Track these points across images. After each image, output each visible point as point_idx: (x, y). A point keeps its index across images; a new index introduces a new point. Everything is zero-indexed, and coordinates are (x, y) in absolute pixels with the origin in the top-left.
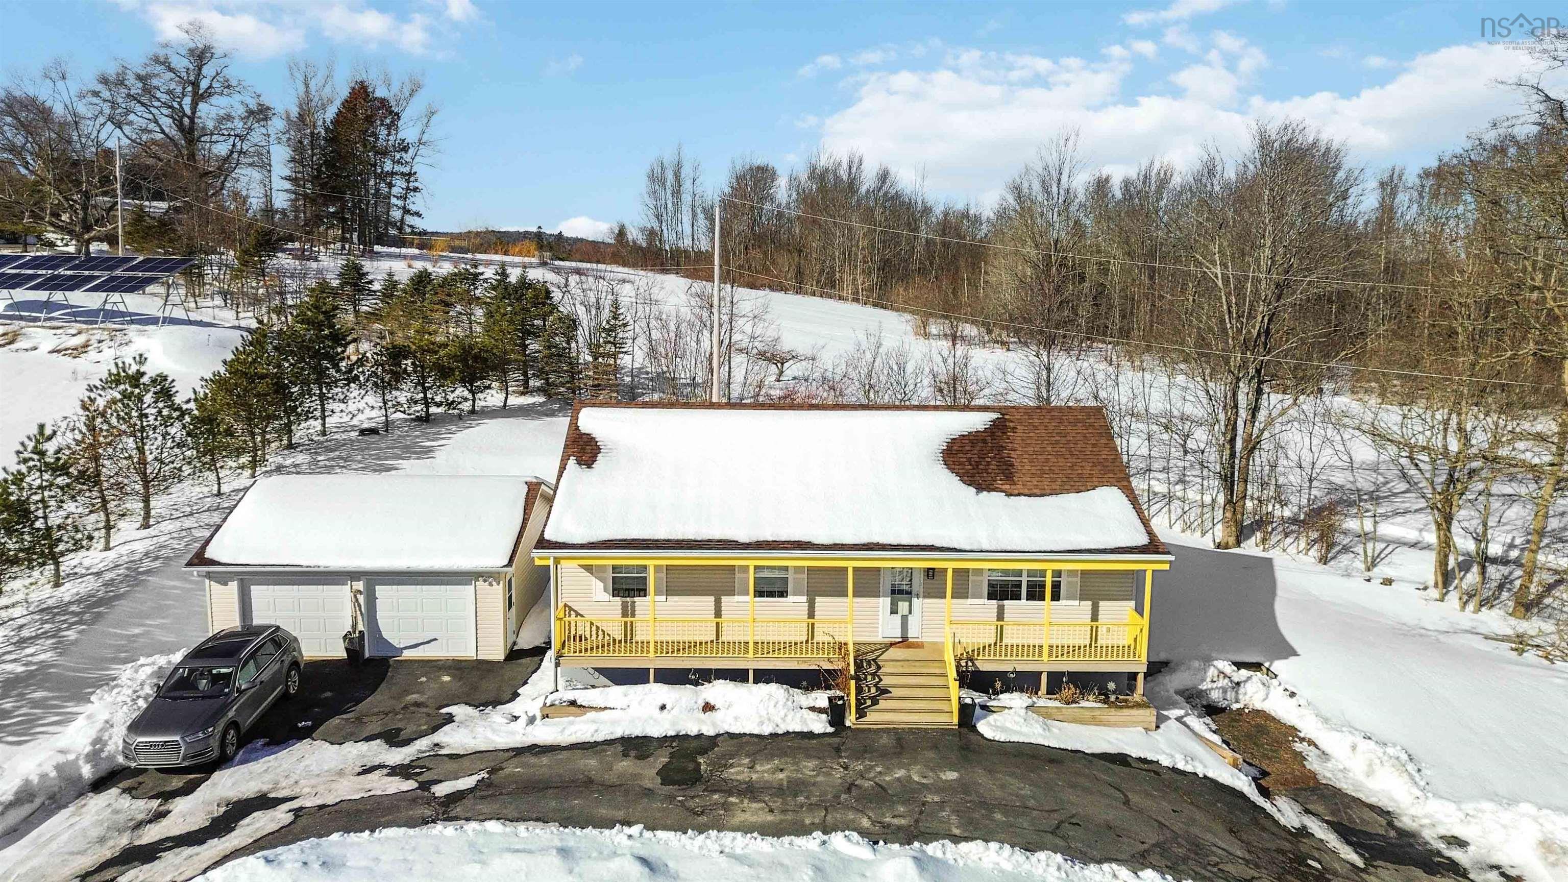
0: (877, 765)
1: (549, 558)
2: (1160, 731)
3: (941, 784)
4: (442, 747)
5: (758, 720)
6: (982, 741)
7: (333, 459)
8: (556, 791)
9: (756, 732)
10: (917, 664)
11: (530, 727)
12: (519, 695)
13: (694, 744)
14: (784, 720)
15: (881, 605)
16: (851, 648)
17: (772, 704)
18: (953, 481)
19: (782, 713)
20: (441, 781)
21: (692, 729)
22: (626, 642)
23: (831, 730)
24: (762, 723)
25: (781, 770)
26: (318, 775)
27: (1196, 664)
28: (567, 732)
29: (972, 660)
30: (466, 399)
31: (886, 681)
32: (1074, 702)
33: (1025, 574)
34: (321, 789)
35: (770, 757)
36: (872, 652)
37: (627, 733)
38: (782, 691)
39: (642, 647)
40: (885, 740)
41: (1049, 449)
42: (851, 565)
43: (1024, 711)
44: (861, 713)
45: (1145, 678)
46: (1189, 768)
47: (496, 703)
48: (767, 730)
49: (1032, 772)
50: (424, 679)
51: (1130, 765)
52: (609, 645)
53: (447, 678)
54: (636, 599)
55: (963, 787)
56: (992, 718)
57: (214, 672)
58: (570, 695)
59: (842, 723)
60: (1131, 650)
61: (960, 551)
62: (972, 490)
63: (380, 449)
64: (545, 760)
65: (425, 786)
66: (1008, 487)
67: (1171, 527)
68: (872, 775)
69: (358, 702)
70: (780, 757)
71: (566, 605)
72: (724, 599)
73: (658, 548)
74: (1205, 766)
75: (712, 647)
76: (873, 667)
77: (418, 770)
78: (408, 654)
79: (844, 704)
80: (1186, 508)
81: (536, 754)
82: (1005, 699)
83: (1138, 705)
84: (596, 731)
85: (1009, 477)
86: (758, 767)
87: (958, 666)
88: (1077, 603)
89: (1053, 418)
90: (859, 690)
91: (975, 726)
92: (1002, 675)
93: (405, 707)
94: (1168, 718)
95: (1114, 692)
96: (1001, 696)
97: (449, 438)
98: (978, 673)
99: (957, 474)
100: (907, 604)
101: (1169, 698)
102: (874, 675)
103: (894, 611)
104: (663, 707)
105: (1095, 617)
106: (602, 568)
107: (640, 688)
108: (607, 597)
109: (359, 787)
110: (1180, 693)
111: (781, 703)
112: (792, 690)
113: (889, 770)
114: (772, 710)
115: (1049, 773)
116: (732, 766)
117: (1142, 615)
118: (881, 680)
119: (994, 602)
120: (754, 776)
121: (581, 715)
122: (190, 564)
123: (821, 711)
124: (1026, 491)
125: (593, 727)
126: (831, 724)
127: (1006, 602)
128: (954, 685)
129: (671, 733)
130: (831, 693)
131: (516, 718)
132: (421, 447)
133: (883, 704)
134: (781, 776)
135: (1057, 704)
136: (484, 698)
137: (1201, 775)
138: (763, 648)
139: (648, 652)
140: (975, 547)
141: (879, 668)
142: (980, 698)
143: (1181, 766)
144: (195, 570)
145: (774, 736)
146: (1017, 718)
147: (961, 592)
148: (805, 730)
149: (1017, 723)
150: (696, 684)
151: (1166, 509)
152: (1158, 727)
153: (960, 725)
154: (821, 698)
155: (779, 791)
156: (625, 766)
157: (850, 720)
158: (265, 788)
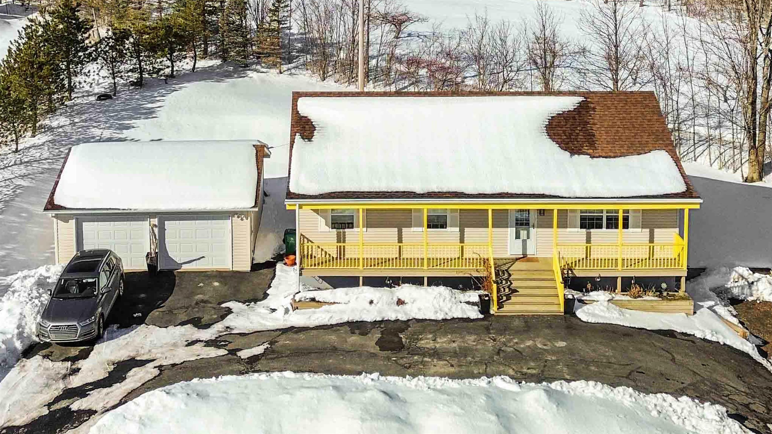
0: (514, 338)
1: (295, 205)
2: (696, 315)
3: (556, 350)
4: (232, 329)
5: (433, 310)
6: (580, 323)
7: (86, 121)
8: (316, 354)
9: (433, 318)
10: (535, 273)
11: (287, 316)
12: (268, 295)
13: (396, 326)
14: (450, 310)
15: (509, 233)
16: (492, 263)
17: (442, 300)
18: (555, 147)
19: (449, 306)
20: (241, 350)
21: (392, 316)
22: (340, 258)
23: (481, 316)
24: (436, 312)
25: (454, 342)
26: (161, 347)
27: (724, 269)
28: (313, 318)
29: (571, 270)
30: (168, 67)
31: (515, 284)
32: (640, 296)
33: (605, 212)
34: (168, 354)
35: (445, 334)
36: (505, 264)
37: (350, 319)
38: (448, 291)
39: (355, 262)
40: (516, 323)
41: (619, 123)
42: (490, 208)
43: (606, 304)
44: (500, 306)
45: (686, 280)
46: (714, 339)
47: (256, 300)
48: (440, 317)
49: (613, 341)
50: (201, 284)
51: (676, 337)
52: (329, 261)
53: (216, 284)
54: (346, 230)
55: (571, 351)
56: (585, 308)
57: (84, 281)
58: (311, 295)
59: (488, 311)
60: (676, 261)
61: (562, 198)
62: (567, 154)
63: (117, 111)
64: (302, 336)
65: (233, 352)
66: (592, 151)
67: (711, 165)
68: (512, 344)
69: (164, 301)
70: (452, 333)
71: (301, 235)
72: (404, 230)
73: (364, 198)
74: (724, 337)
75: (396, 262)
76: (506, 275)
77: (223, 343)
78: (185, 268)
79: (489, 300)
80: (722, 150)
81: (296, 332)
82: (594, 295)
83: (682, 298)
84: (331, 317)
85: (592, 145)
86: (438, 340)
87: (563, 274)
88: (640, 230)
89: (621, 100)
90: (498, 291)
91: (575, 313)
92: (592, 279)
93: (197, 303)
94: (702, 307)
95: (666, 290)
96: (591, 293)
97: (164, 101)
98: (575, 278)
99: (557, 143)
100: (526, 232)
101: (705, 293)
102: (507, 280)
103: (518, 237)
104: (371, 302)
105: (652, 240)
106: (325, 211)
107: (355, 289)
108: (327, 229)
109: (190, 353)
110: (713, 290)
111: (448, 299)
112: (453, 290)
113: (522, 341)
114: (441, 303)
115: (624, 343)
116: (421, 339)
117: (682, 237)
118: (511, 283)
119: (584, 230)
120: (438, 346)
121: (319, 307)
122: (46, 209)
123: (473, 304)
124: (604, 154)
125: (329, 315)
126: (481, 312)
127: (592, 230)
128: (560, 286)
129: (379, 319)
130: (482, 292)
131: (274, 310)
132: (145, 109)
133: (514, 299)
134: (454, 345)
135: (628, 298)
136: (247, 297)
137: (722, 343)
138: (433, 262)
139: (358, 266)
140: (572, 195)
141: (510, 275)
142: (577, 295)
143: (709, 337)
144: (51, 213)
145: (445, 320)
146: (602, 308)
147: (563, 224)
148: (465, 317)
149: (602, 311)
150: (390, 286)
151: (707, 152)
152: (695, 313)
153: (565, 312)
154: (473, 296)
155: (455, 354)
156: (354, 339)
157: (494, 310)
158: (132, 354)
